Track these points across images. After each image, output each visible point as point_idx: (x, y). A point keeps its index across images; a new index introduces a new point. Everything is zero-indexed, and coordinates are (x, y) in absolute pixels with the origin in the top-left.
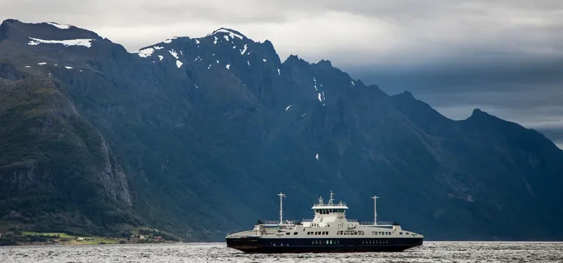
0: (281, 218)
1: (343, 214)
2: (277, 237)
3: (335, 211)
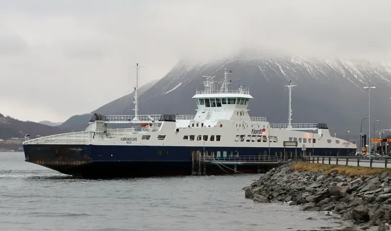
0: (136, 109)
1: (244, 109)
2: (124, 143)
3: (231, 101)
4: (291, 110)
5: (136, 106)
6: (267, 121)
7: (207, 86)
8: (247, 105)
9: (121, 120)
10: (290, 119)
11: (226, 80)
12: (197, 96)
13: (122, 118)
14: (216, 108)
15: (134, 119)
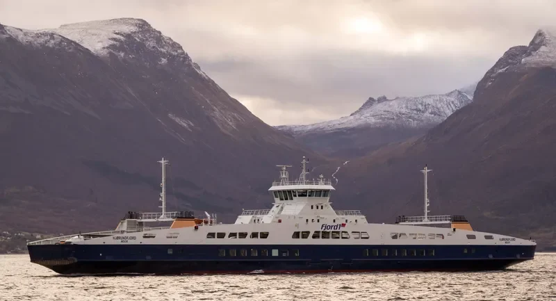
4: (427, 200)
5: (163, 203)
6: (363, 214)
7: (284, 176)
8: (328, 198)
9: (149, 218)
10: (426, 211)
11: (304, 171)
12: (274, 188)
13: (152, 216)
14: (289, 201)
15: (162, 216)
